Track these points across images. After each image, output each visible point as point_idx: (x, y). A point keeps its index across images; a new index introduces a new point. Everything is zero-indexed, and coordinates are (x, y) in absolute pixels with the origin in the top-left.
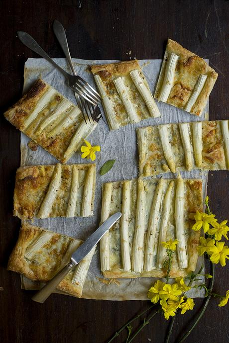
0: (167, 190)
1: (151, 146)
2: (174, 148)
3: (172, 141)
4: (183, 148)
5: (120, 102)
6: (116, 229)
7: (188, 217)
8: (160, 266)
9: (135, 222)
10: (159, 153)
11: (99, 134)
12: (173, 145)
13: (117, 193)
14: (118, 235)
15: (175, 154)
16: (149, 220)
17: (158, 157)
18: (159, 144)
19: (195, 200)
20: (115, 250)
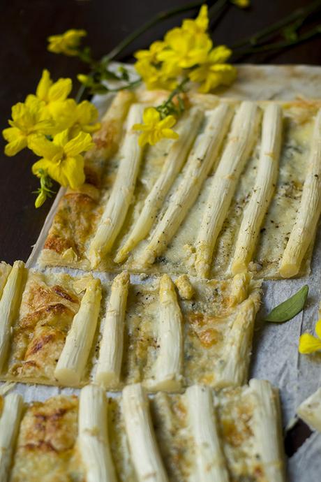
0: (136, 245)
1: (214, 342)
2: (152, 332)
3: (150, 349)
4: (126, 330)
5: (229, 451)
6: (286, 184)
7: (102, 195)
8: (194, 111)
9: (236, 194)
10: (195, 326)
11: (299, 388)
12: (152, 342)
13: (270, 252)
14: (285, 173)
15: (153, 318)
16: (200, 194)
17: (200, 318)
18: (191, 346)
19: (74, 224)
20: (296, 149)
